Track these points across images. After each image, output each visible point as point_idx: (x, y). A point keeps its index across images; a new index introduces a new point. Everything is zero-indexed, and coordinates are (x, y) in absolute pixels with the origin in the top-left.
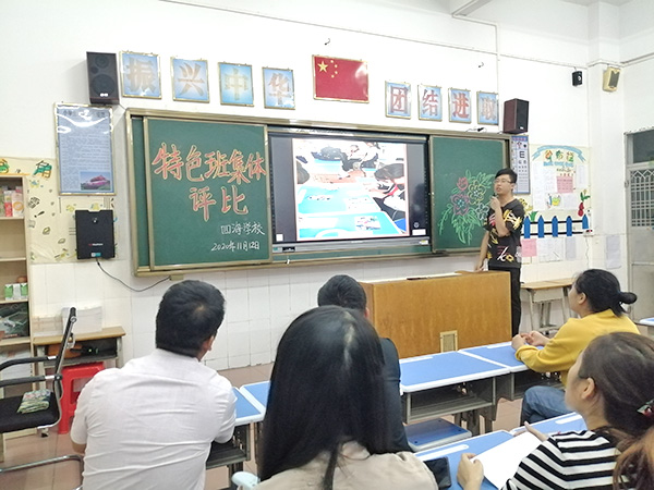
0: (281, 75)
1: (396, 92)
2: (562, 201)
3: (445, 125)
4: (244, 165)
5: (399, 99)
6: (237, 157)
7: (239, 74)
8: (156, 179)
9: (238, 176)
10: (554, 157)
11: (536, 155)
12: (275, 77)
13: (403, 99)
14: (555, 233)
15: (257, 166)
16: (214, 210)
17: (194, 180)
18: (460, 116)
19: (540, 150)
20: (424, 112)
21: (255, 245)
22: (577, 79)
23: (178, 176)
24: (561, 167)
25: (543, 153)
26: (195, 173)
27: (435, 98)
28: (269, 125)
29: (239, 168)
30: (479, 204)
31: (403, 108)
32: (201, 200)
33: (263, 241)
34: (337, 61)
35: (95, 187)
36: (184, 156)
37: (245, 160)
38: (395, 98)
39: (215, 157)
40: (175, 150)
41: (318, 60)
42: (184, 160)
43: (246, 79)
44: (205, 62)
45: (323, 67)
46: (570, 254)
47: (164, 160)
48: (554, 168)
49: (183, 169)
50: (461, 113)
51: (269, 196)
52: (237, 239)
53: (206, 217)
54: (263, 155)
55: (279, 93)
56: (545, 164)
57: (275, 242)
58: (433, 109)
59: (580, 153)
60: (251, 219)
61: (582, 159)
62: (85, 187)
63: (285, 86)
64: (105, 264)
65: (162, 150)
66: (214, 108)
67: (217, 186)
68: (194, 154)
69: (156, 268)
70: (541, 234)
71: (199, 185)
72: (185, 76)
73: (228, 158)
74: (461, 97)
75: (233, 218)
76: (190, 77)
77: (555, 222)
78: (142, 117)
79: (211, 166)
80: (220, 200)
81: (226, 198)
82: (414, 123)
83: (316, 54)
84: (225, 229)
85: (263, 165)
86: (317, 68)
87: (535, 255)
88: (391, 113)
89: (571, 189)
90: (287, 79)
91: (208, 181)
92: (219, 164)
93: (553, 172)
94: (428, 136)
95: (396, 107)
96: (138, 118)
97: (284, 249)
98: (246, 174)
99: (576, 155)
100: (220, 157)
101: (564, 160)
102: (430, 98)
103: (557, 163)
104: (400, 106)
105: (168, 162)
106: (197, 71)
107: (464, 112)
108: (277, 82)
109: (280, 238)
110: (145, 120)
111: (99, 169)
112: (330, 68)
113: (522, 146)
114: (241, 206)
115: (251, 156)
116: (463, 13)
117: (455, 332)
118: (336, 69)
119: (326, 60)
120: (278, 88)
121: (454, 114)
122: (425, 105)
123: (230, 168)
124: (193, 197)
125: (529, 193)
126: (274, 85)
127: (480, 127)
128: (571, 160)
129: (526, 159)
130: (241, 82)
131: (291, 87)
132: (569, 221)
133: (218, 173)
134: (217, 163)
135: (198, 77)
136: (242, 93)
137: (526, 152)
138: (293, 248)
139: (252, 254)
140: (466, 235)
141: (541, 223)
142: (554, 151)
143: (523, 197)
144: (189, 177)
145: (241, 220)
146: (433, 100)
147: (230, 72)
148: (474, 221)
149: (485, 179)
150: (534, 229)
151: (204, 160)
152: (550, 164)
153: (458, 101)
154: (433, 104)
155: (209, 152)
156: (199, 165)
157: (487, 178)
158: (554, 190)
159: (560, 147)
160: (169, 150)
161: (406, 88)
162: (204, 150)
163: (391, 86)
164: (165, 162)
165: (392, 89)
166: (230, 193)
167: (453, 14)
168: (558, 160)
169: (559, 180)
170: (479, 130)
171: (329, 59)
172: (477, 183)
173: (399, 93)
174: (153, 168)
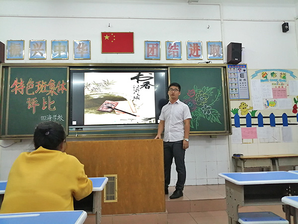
0: (83, 44)
1: (151, 46)
2: (278, 103)
3: (184, 60)
4: (55, 87)
5: (152, 49)
6: (52, 83)
7: (61, 45)
8: (12, 94)
9: (52, 92)
10: (269, 77)
11: (254, 76)
12: (79, 44)
13: (155, 49)
14: (273, 124)
15: (63, 87)
16: (39, 109)
17: (30, 94)
18: (195, 56)
19: (257, 72)
20: (169, 55)
22: (285, 28)
23: (22, 93)
24: (276, 82)
25: (260, 75)
26: (30, 91)
27: (177, 47)
28: (70, 67)
29: (53, 88)
30: (204, 105)
31: (155, 54)
32: (32, 104)
33: (63, 124)
34: (115, 34)
36: (25, 84)
37: (56, 84)
38: (150, 49)
39: (41, 83)
40: (21, 79)
41: (104, 34)
43: (65, 46)
45: (107, 37)
47: (16, 85)
48: (270, 83)
49: (25, 89)
50: (195, 54)
51: (68, 101)
53: (34, 112)
54: (66, 81)
55: (82, 52)
56: (262, 81)
57: (71, 125)
58: (176, 54)
59: (292, 74)
60: (57, 113)
61: (294, 77)
63: (85, 48)
65: (16, 81)
67: (40, 97)
68: (31, 82)
69: (9, 136)
70: (261, 124)
71: (32, 97)
72: (35, 48)
73: (47, 83)
74: (195, 45)
75: (47, 112)
76: (37, 49)
77: (272, 117)
78: (8, 67)
79: (38, 88)
80: (41, 105)
81: (45, 102)
82: (163, 61)
83: (103, 31)
84: (43, 118)
85: (66, 86)
86: (103, 38)
87: (256, 137)
88: (147, 57)
89: (286, 96)
90: (86, 45)
91: (36, 95)
92: (42, 86)
93: (269, 86)
94: (167, 67)
95: (151, 54)
96: (6, 67)
97: (76, 128)
98: (56, 91)
99: (288, 75)
100: (43, 83)
101: (278, 77)
102: (173, 48)
103: (271, 80)
104: (153, 53)
106: (41, 46)
107: (197, 53)
108: (81, 47)
109: (74, 123)
110: (10, 68)
112: (111, 38)
113: (242, 71)
114: (52, 106)
115: (59, 82)
117: (116, 176)
118: (114, 38)
119: (109, 34)
120: (81, 50)
121: (190, 55)
122: (169, 52)
123: (48, 88)
124: (28, 102)
125: (249, 99)
126: (79, 48)
127: (208, 61)
128: (284, 77)
129: (245, 78)
130: (62, 48)
131: (88, 48)
132: (285, 117)
133: (41, 91)
134: (41, 87)
135: (42, 48)
136: (62, 53)
137: (245, 74)
138: (82, 128)
140: (194, 124)
141: (260, 117)
142: (269, 73)
143: (245, 102)
144: (27, 93)
145: (52, 113)
146: (175, 49)
147: (57, 45)
148: (200, 115)
149: (208, 90)
150: (255, 121)
151: (35, 84)
152: (267, 80)
153: (193, 48)
154: (175, 51)
155: (38, 81)
156: (32, 88)
157: (210, 89)
158: (270, 97)
159: (274, 70)
160: (19, 81)
161: (158, 43)
162: (36, 80)
163: (147, 43)
164: (17, 87)
165: (148, 45)
166: (47, 100)
167: (189, 2)
168: (273, 78)
169: (274, 91)
170: (207, 63)
171: (111, 33)
172: (202, 93)
173: (152, 46)
174: (11, 89)
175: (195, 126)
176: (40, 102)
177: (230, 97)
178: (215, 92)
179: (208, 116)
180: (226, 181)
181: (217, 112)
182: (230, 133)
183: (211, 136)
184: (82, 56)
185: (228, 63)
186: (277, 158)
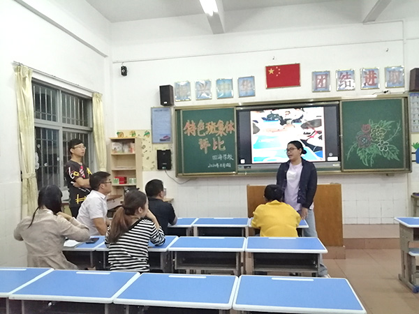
0: (247, 81)
1: (319, 77)
3: (357, 92)
4: (224, 127)
5: (321, 81)
6: (220, 124)
7: (226, 83)
8: (185, 136)
9: (221, 133)
12: (244, 82)
13: (324, 81)
15: (231, 127)
16: (210, 149)
17: (201, 135)
18: (371, 85)
20: (340, 86)
21: (229, 165)
23: (194, 134)
26: (201, 132)
27: (349, 77)
28: (237, 107)
29: (221, 129)
30: (380, 141)
31: (324, 86)
32: (204, 144)
33: (232, 162)
35: (165, 140)
36: (196, 125)
37: (224, 125)
38: (318, 81)
39: (210, 124)
40: (192, 121)
41: (268, 68)
42: (197, 127)
43: (229, 85)
44: (210, 81)
45: (271, 71)
49: (196, 131)
50: (371, 83)
51: (236, 140)
52: (220, 162)
53: (206, 152)
54: (233, 121)
55: (246, 89)
57: (239, 163)
58: (348, 84)
60: (227, 152)
62: (161, 140)
63: (250, 85)
64: (168, 172)
65: (188, 123)
66: (214, 101)
67: (211, 137)
68: (201, 124)
69: (185, 174)
71: (203, 138)
72: (201, 88)
73: (216, 124)
74: (371, 73)
75: (218, 152)
76: (203, 89)
79: (209, 129)
80: (212, 145)
81: (215, 143)
82: (333, 93)
83: (267, 65)
84: (214, 157)
85: (233, 126)
86: (267, 73)
88: (316, 90)
90: (250, 82)
91: (207, 136)
92: (212, 127)
94: (339, 101)
95: (319, 86)
96: (178, 111)
97: (245, 167)
98: (225, 131)
100: (212, 124)
102: (345, 77)
104: (322, 85)
105: (190, 128)
106: (206, 85)
107: (373, 82)
108: (245, 83)
109: (243, 161)
110: (181, 111)
111: (167, 132)
112: (276, 71)
114: (222, 146)
115: (227, 122)
118: (279, 71)
119: (273, 67)
120: (245, 87)
121: (365, 84)
122: (341, 82)
123: (217, 129)
124: (200, 143)
126: (244, 85)
127: (386, 90)
130: (227, 87)
131: (253, 84)
133: (212, 132)
134: (211, 128)
135: (207, 88)
136: (227, 92)
138: (250, 167)
139: (227, 169)
140: (369, 161)
144: (199, 134)
145: (222, 153)
146: (347, 78)
147: (222, 83)
148: (375, 152)
149: (385, 124)
151: (205, 126)
153: (368, 76)
155: (208, 122)
156: (203, 129)
157: (387, 123)
160: (191, 123)
161: (327, 74)
162: (205, 122)
163: (315, 74)
164: (189, 129)
165: (316, 76)
166: (217, 140)
167: (364, 22)
170: (385, 92)
171: (275, 66)
172: (378, 127)
173: (321, 78)
174: (184, 131)
175: (369, 164)
176: (211, 142)
177: (412, 129)
178: (394, 126)
179: (385, 152)
180: (401, 224)
181: (395, 148)
182: (410, 170)
183: (387, 175)
184: (246, 93)
185: (410, 91)
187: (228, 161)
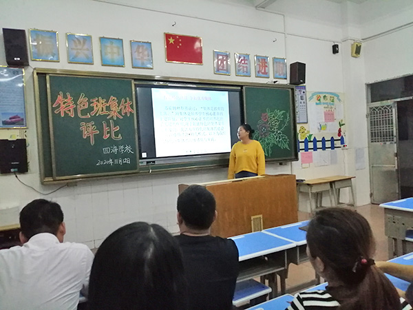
0: (143, 46)
1: (220, 57)
2: (328, 127)
3: (253, 79)
4: (118, 107)
5: (222, 62)
6: (113, 101)
7: (114, 45)
8: (56, 117)
9: (114, 114)
10: (322, 99)
11: (311, 98)
12: (139, 47)
13: (225, 62)
14: (324, 148)
15: (127, 108)
16: (98, 138)
17: (84, 117)
18: (263, 73)
19: (313, 95)
20: (239, 70)
21: (127, 161)
22: (335, 49)
23: (72, 115)
24: (326, 106)
25: (315, 97)
26: (84, 112)
27: (246, 62)
28: (135, 80)
29: (115, 108)
30: (276, 130)
31: (225, 68)
32: (88, 131)
33: (133, 158)
34: (181, 37)
35: (13, 123)
36: (75, 101)
37: (119, 103)
38: (220, 62)
39: (98, 101)
40: (69, 96)
41: (168, 36)
42: (76, 103)
43: (118, 48)
44: (90, 37)
45: (171, 41)
46: (334, 161)
47: (62, 103)
48: (322, 107)
49: (75, 110)
50: (263, 71)
51: (136, 127)
52: (114, 156)
53: (92, 143)
54: (131, 100)
55: (142, 58)
56: (317, 104)
57: (141, 158)
58: (245, 69)
59: (338, 96)
60: (124, 143)
61: (340, 100)
62: (5, 123)
63: (146, 53)
64: (21, 177)
65: (60, 97)
66: (97, 68)
67: (99, 121)
68: (83, 100)
69: (58, 178)
70: (315, 148)
71: (87, 121)
72: (76, 46)
73: (107, 102)
74: (263, 61)
75: (111, 142)
76: (79, 47)
77: (323, 141)
78: (45, 74)
79: (95, 108)
80: (101, 129)
81: (106, 129)
82: (233, 78)
83: (167, 32)
84: (106, 150)
85: (132, 106)
86: (168, 42)
87: (312, 162)
88: (218, 71)
89: (333, 120)
90: (147, 49)
91: (93, 118)
92: (100, 106)
93: (321, 109)
94: (242, 86)
95: (220, 68)
96: (42, 75)
97: (147, 162)
98: (120, 113)
99: (336, 98)
100: (101, 100)
101: (328, 101)
103: (324, 103)
104: (223, 67)
105: (65, 105)
106: (84, 43)
107: (265, 71)
108: (140, 51)
109: (144, 155)
110: (48, 77)
111: (16, 111)
112: (176, 41)
113: (302, 93)
114: (116, 134)
115: (123, 100)
116: (262, 7)
117: (261, 216)
118: (180, 42)
119: (174, 36)
120: (141, 54)
121: (259, 72)
122: (239, 66)
123: (108, 108)
124: (83, 128)
125: (307, 123)
126: (139, 53)
127: (275, 80)
128: (333, 101)
129: (304, 101)
130: (115, 50)
131: (150, 54)
132: (332, 140)
133: (100, 113)
134: (99, 106)
135: (86, 47)
136: (116, 58)
137: (304, 97)
138: (154, 162)
139: (125, 167)
140: (268, 151)
141: (315, 141)
142: (322, 96)
143: (303, 125)
144: (79, 115)
145: (117, 144)
146: (244, 63)
147: (108, 44)
148: (273, 141)
149: (279, 114)
150: (311, 145)
151: (90, 103)
152: (320, 104)
153: (261, 64)
154: (245, 65)
155: (93, 98)
156: (86, 107)
157: (280, 113)
158: (322, 120)
159: (325, 93)
160: (65, 97)
161: (227, 55)
162: (90, 97)
163: (217, 54)
164: (62, 105)
165: (218, 56)
166: (109, 125)
167: (256, 7)
168: (324, 101)
169: (325, 114)
170: (275, 82)
171: (176, 36)
172: (274, 117)
173: (222, 58)
174: (53, 109)
175: (268, 153)
178: (285, 116)
179: (279, 142)
181: (286, 137)
182: (297, 158)
183: (281, 164)
184: (141, 64)
185: (292, 84)
186: (334, 182)
187: (125, 155)
